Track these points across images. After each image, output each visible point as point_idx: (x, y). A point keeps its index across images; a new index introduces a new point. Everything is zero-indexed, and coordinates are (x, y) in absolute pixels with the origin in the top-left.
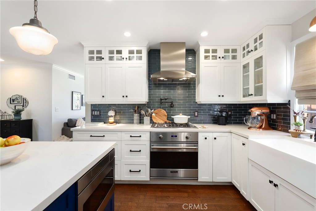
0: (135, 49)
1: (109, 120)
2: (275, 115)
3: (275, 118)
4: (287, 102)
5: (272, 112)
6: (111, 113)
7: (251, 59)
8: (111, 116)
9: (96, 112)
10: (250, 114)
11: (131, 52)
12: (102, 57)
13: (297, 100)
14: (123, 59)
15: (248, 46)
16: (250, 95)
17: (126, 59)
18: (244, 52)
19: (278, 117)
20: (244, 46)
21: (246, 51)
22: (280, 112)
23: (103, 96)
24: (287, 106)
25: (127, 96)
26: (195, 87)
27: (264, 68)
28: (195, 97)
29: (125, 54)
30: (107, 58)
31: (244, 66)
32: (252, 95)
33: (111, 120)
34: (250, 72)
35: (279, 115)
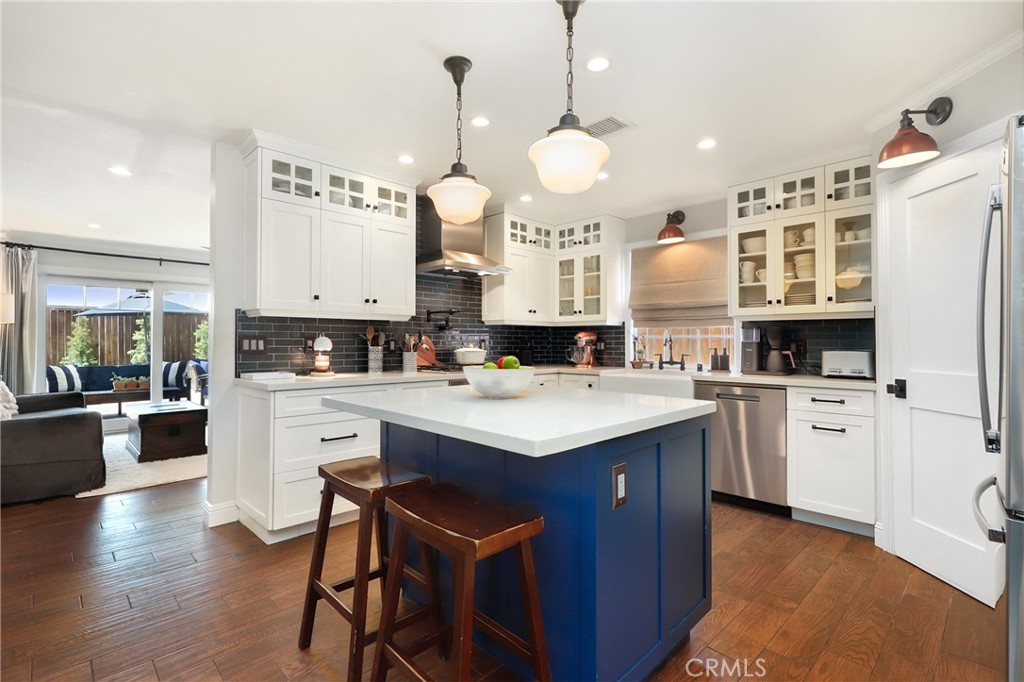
0: (394, 188)
1: (317, 364)
2: (603, 345)
3: (603, 348)
4: (620, 324)
5: (599, 340)
6: (324, 344)
7: (578, 254)
8: (325, 353)
9: (254, 342)
10: (575, 343)
11: (383, 193)
12: (310, 187)
13: (632, 322)
14: (368, 206)
15: (571, 232)
16: (575, 312)
17: (375, 208)
18: (562, 240)
19: (607, 346)
20: (562, 229)
21: (567, 239)
22: (609, 338)
23: (316, 297)
24: (620, 330)
25: (375, 301)
26: (480, 289)
27: (602, 273)
28: (480, 311)
29: (370, 196)
30: (325, 195)
31: (561, 264)
32: (580, 312)
33: (322, 362)
34: (576, 276)
35: (609, 344)
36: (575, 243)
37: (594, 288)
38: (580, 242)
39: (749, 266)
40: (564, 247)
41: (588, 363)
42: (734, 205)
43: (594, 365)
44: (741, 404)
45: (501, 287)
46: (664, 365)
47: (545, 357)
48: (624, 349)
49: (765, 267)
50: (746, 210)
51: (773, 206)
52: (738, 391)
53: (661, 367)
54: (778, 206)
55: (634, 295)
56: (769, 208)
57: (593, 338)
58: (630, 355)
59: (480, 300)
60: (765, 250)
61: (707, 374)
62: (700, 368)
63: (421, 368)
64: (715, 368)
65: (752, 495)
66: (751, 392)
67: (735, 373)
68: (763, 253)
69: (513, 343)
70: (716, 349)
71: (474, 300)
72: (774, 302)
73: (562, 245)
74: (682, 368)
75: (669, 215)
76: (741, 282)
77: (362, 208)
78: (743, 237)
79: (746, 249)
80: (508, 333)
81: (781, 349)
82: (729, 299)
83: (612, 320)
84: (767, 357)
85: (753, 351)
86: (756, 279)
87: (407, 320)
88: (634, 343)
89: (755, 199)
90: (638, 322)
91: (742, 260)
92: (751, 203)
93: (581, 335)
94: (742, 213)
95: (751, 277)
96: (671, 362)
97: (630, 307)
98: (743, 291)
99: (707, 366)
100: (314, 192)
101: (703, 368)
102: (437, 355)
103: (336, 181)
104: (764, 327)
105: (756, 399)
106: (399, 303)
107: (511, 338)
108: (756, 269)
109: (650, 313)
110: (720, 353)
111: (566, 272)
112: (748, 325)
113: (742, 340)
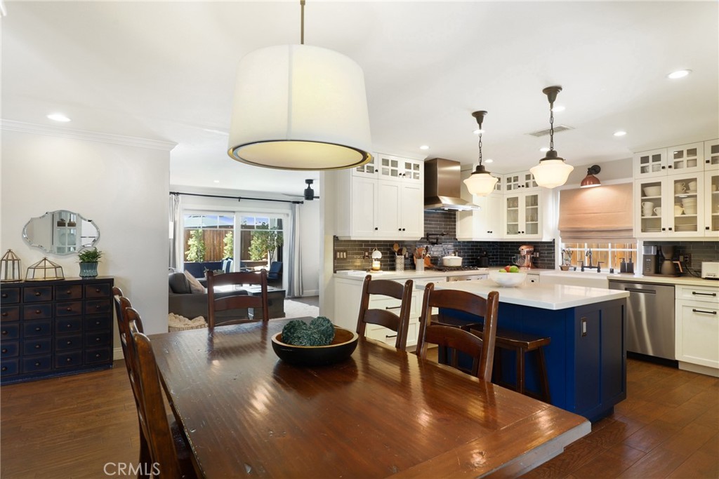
0: (413, 162)
1: (372, 266)
2: (538, 254)
3: (538, 256)
4: (551, 241)
5: (535, 251)
6: (377, 255)
7: (521, 194)
8: (377, 260)
9: (342, 254)
10: (519, 253)
11: (408, 166)
12: (373, 167)
13: (560, 239)
14: (400, 174)
15: (516, 179)
16: (519, 232)
17: (404, 175)
18: (510, 184)
19: (542, 255)
20: (509, 177)
21: (512, 183)
22: (543, 250)
23: (376, 229)
24: (551, 245)
25: (404, 230)
26: (455, 218)
27: (539, 207)
28: (455, 232)
29: (401, 168)
30: (380, 171)
31: (508, 199)
32: (523, 232)
33: (376, 265)
34: (519, 208)
35: (542, 253)
36: (519, 187)
37: (533, 216)
38: (523, 186)
39: (648, 205)
40: (510, 189)
41: (528, 266)
42: (638, 165)
43: (532, 268)
44: (642, 296)
45: (470, 217)
46: (585, 269)
47: (494, 261)
48: (554, 257)
49: (660, 206)
50: (647, 168)
51: (667, 167)
52: (639, 287)
53: (583, 270)
54: (670, 167)
55: (561, 221)
56: (663, 168)
57: (532, 249)
58: (559, 261)
59: (455, 225)
60: (660, 195)
61: (617, 275)
62: (612, 271)
63: (426, 269)
64: (623, 271)
65: (651, 353)
66: (649, 288)
67: (638, 274)
68: (659, 197)
69: (475, 252)
70: (624, 259)
71: (451, 225)
72: (667, 229)
73: (509, 188)
74: (599, 271)
75: (589, 169)
76: (642, 216)
77: (397, 176)
78: (644, 186)
79: (646, 194)
80: (472, 246)
81: (672, 260)
82: (634, 225)
83: (546, 238)
84: (661, 264)
85: (651, 261)
86: (654, 214)
87: (419, 239)
88: (562, 254)
89: (653, 161)
90: (564, 239)
91: (643, 201)
92: (651, 164)
93: (523, 247)
94: (643, 170)
95: (651, 213)
96: (590, 267)
97: (559, 229)
98: (644, 221)
99: (617, 270)
100: (375, 169)
101: (614, 270)
102: (431, 260)
103: (385, 162)
104: (659, 246)
105: (654, 292)
106: (415, 230)
107: (473, 249)
108: (654, 207)
109: (574, 233)
110: (627, 261)
111: (511, 205)
112: (647, 244)
113: (643, 253)
